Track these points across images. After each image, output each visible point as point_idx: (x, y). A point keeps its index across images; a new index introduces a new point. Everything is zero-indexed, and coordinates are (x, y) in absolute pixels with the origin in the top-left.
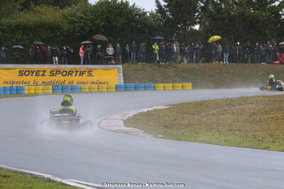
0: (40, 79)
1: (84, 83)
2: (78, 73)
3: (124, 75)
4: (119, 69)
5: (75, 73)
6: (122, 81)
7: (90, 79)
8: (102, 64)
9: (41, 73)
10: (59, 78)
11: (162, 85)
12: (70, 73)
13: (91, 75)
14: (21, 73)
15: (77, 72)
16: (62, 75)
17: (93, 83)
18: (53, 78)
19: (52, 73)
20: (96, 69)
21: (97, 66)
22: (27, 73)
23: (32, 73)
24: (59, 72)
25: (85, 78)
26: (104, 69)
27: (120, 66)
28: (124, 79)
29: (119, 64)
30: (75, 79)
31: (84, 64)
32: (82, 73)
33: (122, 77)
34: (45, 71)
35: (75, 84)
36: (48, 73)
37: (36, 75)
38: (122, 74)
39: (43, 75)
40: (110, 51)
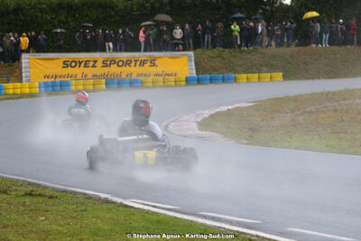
0: (90, 71)
1: (146, 75)
2: (138, 63)
3: (196, 63)
4: (189, 56)
5: (134, 63)
6: (194, 71)
7: (153, 70)
9: (91, 64)
10: (114, 69)
11: (245, 76)
12: (128, 63)
13: (154, 65)
14: (66, 64)
15: (136, 61)
16: (118, 66)
17: (157, 75)
18: (106, 70)
19: (105, 64)
20: (160, 57)
21: (162, 54)
22: (73, 64)
23: (80, 63)
24: (113, 62)
25: (147, 68)
26: (171, 58)
27: (192, 53)
28: (196, 69)
30: (134, 70)
32: (143, 63)
33: (194, 67)
34: (95, 62)
35: (134, 77)
36: (99, 64)
37: (85, 66)
38: (193, 63)
39: (94, 66)
40: (178, 33)
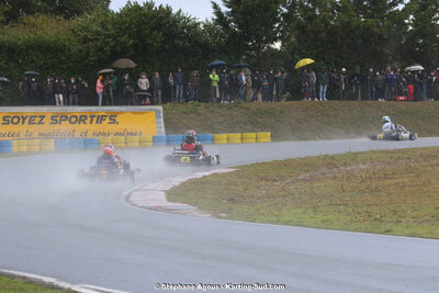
0: (36, 129)
1: (104, 134)
2: (95, 119)
3: (165, 120)
4: (157, 111)
5: (89, 119)
6: (163, 130)
7: (114, 128)
8: (132, 104)
9: (37, 120)
10: (65, 126)
11: (225, 136)
12: (82, 119)
13: (114, 122)
14: (6, 120)
15: (92, 117)
16: (70, 122)
17: (117, 134)
18: (56, 127)
19: (55, 119)
20: (122, 112)
21: (124, 108)
22: (16, 120)
23: (24, 119)
24: (64, 117)
25: (106, 126)
26: (135, 113)
27: (160, 108)
28: (166, 127)
29: (157, 104)
30: (90, 128)
31: (103, 104)
32: (101, 119)
33: (162, 125)
34: (43, 117)
35: (90, 136)
36: (47, 120)
37: (30, 123)
38: (162, 120)
39: (40, 123)
40: (144, 83)
